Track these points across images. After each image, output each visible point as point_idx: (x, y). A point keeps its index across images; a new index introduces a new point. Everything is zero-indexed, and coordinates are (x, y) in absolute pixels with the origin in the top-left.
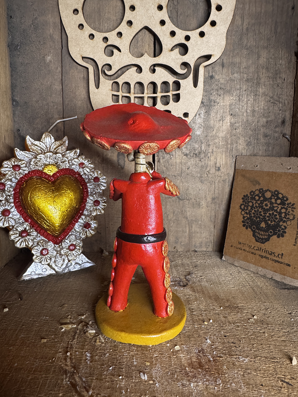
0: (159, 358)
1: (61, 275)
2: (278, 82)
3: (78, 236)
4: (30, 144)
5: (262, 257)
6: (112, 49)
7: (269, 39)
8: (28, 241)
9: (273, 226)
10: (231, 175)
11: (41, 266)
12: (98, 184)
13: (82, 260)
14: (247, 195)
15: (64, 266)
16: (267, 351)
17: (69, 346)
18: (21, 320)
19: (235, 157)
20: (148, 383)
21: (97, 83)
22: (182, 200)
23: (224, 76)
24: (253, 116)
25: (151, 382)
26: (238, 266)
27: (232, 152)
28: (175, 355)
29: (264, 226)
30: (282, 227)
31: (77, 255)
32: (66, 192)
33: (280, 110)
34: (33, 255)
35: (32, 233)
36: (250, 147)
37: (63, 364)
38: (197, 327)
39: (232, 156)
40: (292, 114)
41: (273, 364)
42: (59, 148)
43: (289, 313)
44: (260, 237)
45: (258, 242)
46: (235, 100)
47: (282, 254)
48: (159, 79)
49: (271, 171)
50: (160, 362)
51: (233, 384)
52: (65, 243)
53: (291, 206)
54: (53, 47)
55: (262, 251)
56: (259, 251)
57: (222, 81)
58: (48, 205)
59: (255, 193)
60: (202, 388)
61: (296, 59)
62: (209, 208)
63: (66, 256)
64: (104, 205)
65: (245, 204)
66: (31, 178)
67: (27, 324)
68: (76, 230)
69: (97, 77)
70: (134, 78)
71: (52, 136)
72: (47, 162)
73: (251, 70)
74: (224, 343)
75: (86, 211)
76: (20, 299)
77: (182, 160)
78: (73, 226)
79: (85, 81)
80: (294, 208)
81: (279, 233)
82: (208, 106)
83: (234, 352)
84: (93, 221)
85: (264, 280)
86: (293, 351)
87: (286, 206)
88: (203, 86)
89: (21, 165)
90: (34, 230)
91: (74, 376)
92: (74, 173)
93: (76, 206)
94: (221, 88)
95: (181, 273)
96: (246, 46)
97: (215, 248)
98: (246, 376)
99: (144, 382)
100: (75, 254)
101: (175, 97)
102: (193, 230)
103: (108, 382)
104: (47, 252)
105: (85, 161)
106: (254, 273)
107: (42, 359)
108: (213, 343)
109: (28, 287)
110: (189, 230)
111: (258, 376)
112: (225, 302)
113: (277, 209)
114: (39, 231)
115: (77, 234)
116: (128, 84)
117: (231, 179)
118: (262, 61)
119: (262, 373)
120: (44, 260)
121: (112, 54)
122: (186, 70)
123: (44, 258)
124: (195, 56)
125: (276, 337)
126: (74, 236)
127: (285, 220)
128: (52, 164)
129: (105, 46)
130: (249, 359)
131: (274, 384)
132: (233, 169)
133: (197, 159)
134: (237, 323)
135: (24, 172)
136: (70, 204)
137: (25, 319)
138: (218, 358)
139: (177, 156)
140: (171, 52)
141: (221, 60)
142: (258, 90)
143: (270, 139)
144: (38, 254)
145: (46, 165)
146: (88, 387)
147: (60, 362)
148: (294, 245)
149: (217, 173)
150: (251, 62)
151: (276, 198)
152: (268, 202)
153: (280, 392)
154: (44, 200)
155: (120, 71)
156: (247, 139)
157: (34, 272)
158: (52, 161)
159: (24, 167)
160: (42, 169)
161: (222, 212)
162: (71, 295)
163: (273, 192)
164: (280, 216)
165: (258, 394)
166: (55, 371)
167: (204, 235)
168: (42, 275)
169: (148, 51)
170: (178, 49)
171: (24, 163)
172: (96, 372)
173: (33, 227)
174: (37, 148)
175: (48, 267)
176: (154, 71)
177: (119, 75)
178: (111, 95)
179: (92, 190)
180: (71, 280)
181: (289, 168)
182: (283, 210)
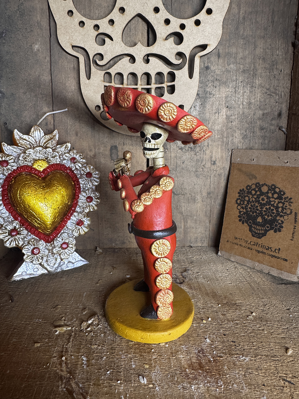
0: (157, 359)
1: (54, 274)
2: (275, 73)
3: (71, 234)
4: (19, 139)
5: (259, 252)
6: (104, 38)
7: (265, 29)
8: (18, 240)
9: (270, 221)
10: (226, 170)
11: (32, 266)
12: (91, 180)
13: (75, 259)
14: (243, 189)
15: (56, 265)
16: (267, 349)
17: (64, 350)
18: (12, 323)
19: (231, 150)
20: (148, 387)
21: (88, 74)
22: (177, 195)
23: (220, 67)
24: (250, 108)
25: (151, 386)
26: (234, 262)
27: (228, 146)
28: (174, 356)
29: (261, 221)
30: (279, 221)
31: (70, 253)
32: (57, 188)
33: (277, 102)
34: (24, 255)
35: (22, 232)
36: (246, 141)
37: (58, 369)
38: (195, 326)
39: (228, 149)
40: (288, 106)
41: (274, 362)
42: (49, 143)
43: (287, 309)
44: (257, 232)
45: (255, 237)
46: (231, 92)
47: (279, 249)
48: (154, 70)
49: (268, 164)
50: (159, 364)
51: (235, 385)
52: (57, 241)
53: (288, 200)
54: (41, 34)
55: (259, 246)
56: (256, 246)
57: (218, 72)
58: (39, 203)
59: (251, 188)
60: (204, 390)
61: (293, 50)
62: (205, 203)
63: (58, 255)
64: (97, 202)
65: (241, 199)
66: (20, 175)
67: (19, 328)
68: (69, 227)
69: (88, 67)
70: (127, 69)
71: (41, 130)
72: (37, 157)
73: (248, 61)
74: (223, 342)
75: (78, 207)
76: (10, 301)
77: (177, 154)
78: (65, 223)
79: (76, 72)
80: (292, 203)
81: (276, 228)
82: (203, 97)
83: (234, 351)
84: (86, 218)
85: (260, 275)
86: (293, 349)
87: (283, 200)
88: (198, 77)
89: (9, 160)
90: (24, 229)
91: (70, 383)
92: (66, 169)
93: (68, 202)
94: (217, 80)
95: (177, 269)
96: (243, 35)
97: (210, 244)
98: (247, 376)
99: (143, 386)
100: (68, 252)
101: (169, 88)
102: (188, 225)
103: (106, 387)
104: (38, 251)
105: (76, 155)
106: (250, 268)
107: (35, 364)
108: (213, 342)
109: (19, 288)
110: (185, 226)
111: (260, 375)
112: (223, 299)
113: (275, 203)
114: (30, 230)
115: (69, 231)
116: (120, 75)
117: (227, 173)
118: (259, 51)
119: (264, 372)
120: (36, 260)
121: (103, 43)
122: (181, 60)
123: (35, 258)
124: (190, 45)
125: (275, 334)
126: (66, 234)
127: (282, 215)
128: (41, 159)
129: (96, 35)
130: (250, 358)
131: (276, 384)
132: (229, 163)
133: (193, 153)
134: (236, 321)
135: (12, 168)
136: (61, 200)
137: (17, 322)
138: (218, 358)
139: (171, 150)
140: (166, 41)
141: (217, 50)
142: (255, 81)
143: (266, 132)
144: (29, 253)
145: (35, 161)
146: (85, 394)
147: (55, 368)
148: (291, 240)
149: (213, 167)
150: (247, 52)
151: (272, 192)
152: (265, 196)
153: (283, 392)
154: (35, 197)
155: (111, 62)
156: (242, 131)
157: (25, 272)
158: (42, 156)
159: (12, 163)
160: (32, 164)
161: (218, 207)
162: (64, 295)
163: (269, 186)
164: (277, 211)
165: (260, 395)
166: (50, 377)
167: (199, 230)
168: (33, 275)
169: (141, 40)
170: (173, 38)
171: (12, 159)
172: (93, 377)
173: (23, 225)
174: (25, 143)
175: (40, 266)
176: (147, 61)
177: (111, 65)
178: (103, 86)
179: (84, 186)
180: (64, 279)
181: (285, 162)
182: (280, 205)
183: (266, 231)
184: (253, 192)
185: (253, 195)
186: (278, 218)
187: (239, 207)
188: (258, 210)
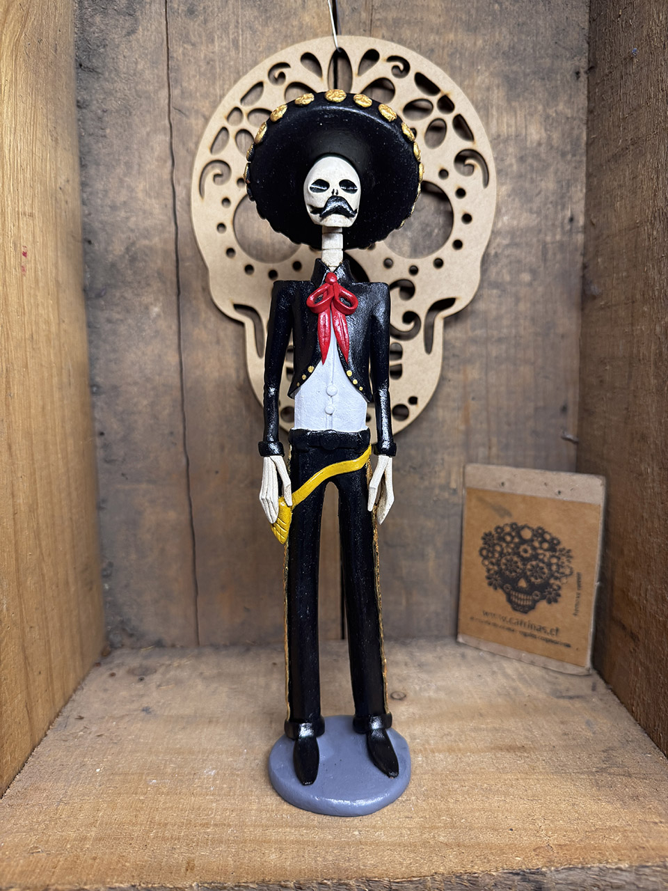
5: (525, 635)
26: (484, 651)
47: (557, 630)
55: (525, 625)
56: (520, 625)
148: (574, 614)
151: (540, 539)
181: (557, 491)
182: (554, 561)
183: (535, 602)
184: (508, 538)
185: (508, 543)
186: (552, 581)
187: (487, 563)
188: (518, 568)
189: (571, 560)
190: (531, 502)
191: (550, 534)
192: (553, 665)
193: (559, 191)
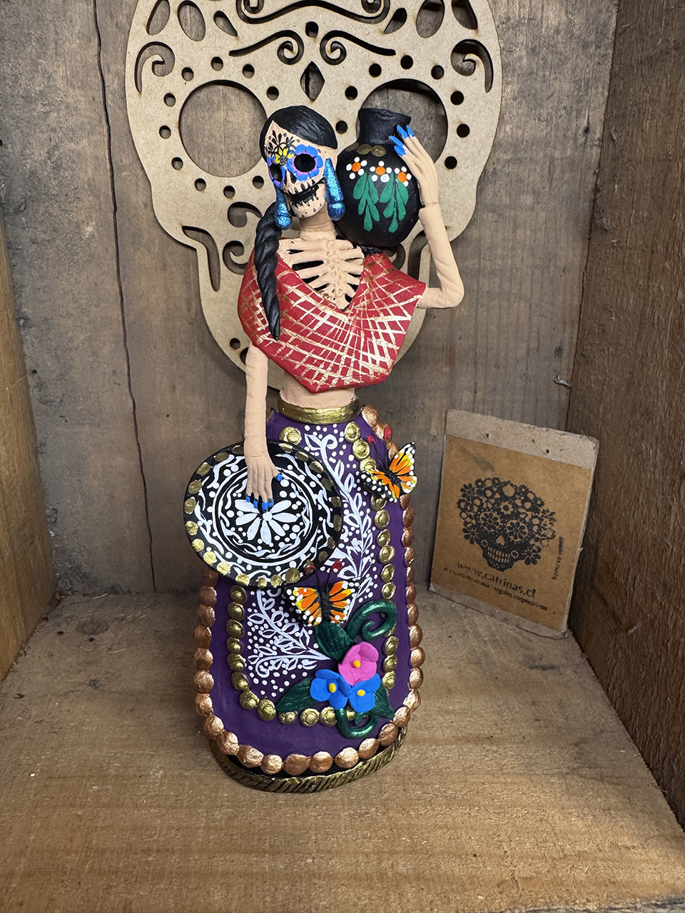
5: (500, 591)
9: (519, 545)
14: (470, 485)
29: (503, 544)
30: (533, 547)
44: (496, 560)
45: (493, 567)
53: (549, 515)
55: (500, 582)
56: (495, 582)
59: (485, 485)
65: (466, 500)
80: (554, 520)
81: (528, 557)
87: (541, 514)
113: (526, 517)
127: (538, 538)
148: (553, 578)
151: (522, 498)
152: (509, 503)
163: (517, 488)
181: (545, 450)
182: (536, 521)
183: (513, 561)
184: (489, 493)
185: (487, 498)
186: (532, 542)
187: (464, 515)
188: (497, 524)
189: (554, 523)
190: (516, 457)
191: (534, 494)
192: (527, 625)
193: (576, 92)
